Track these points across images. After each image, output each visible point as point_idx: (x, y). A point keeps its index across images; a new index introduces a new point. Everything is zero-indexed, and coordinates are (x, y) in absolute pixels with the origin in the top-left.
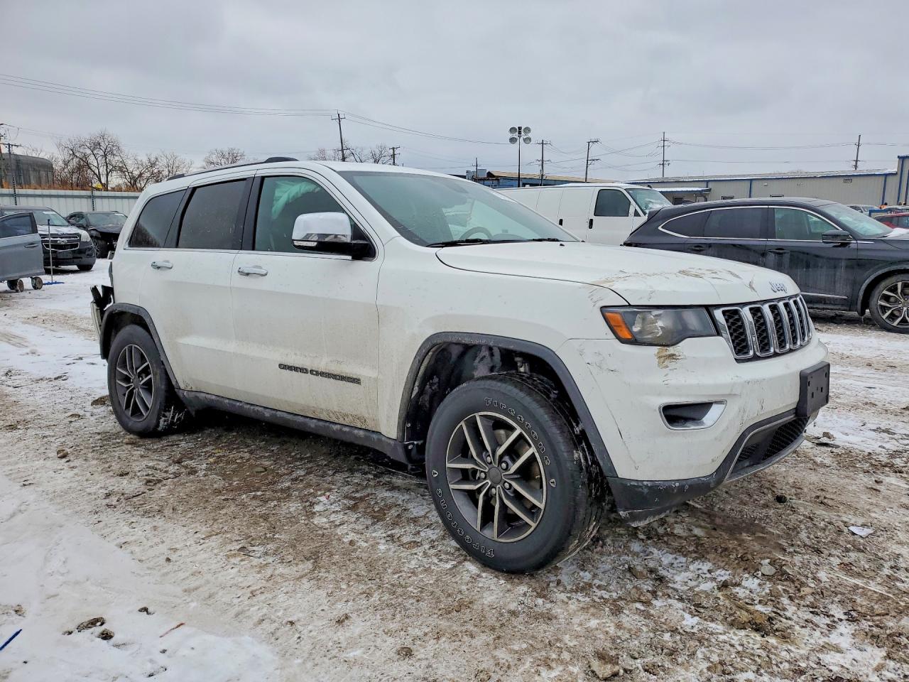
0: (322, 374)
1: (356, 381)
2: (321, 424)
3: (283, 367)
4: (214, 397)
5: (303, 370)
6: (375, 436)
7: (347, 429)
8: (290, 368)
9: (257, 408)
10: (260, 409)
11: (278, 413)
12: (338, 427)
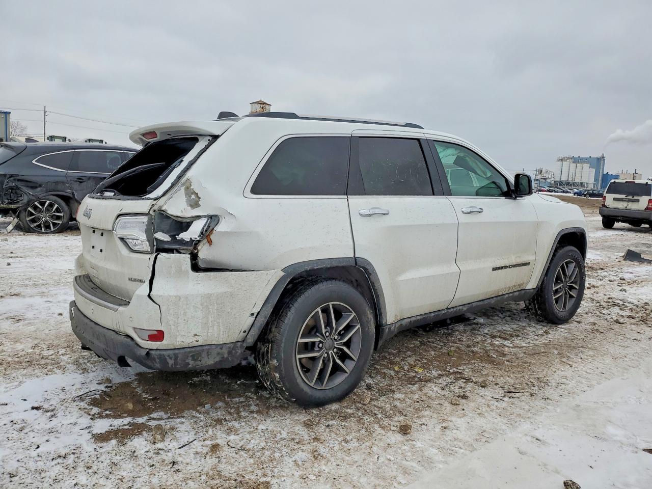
0: (514, 266)
1: (528, 264)
2: (499, 298)
3: (494, 269)
4: (419, 317)
5: (505, 267)
6: (523, 292)
7: (511, 295)
8: (498, 268)
9: (458, 308)
10: (461, 307)
11: (473, 304)
12: (507, 296)
